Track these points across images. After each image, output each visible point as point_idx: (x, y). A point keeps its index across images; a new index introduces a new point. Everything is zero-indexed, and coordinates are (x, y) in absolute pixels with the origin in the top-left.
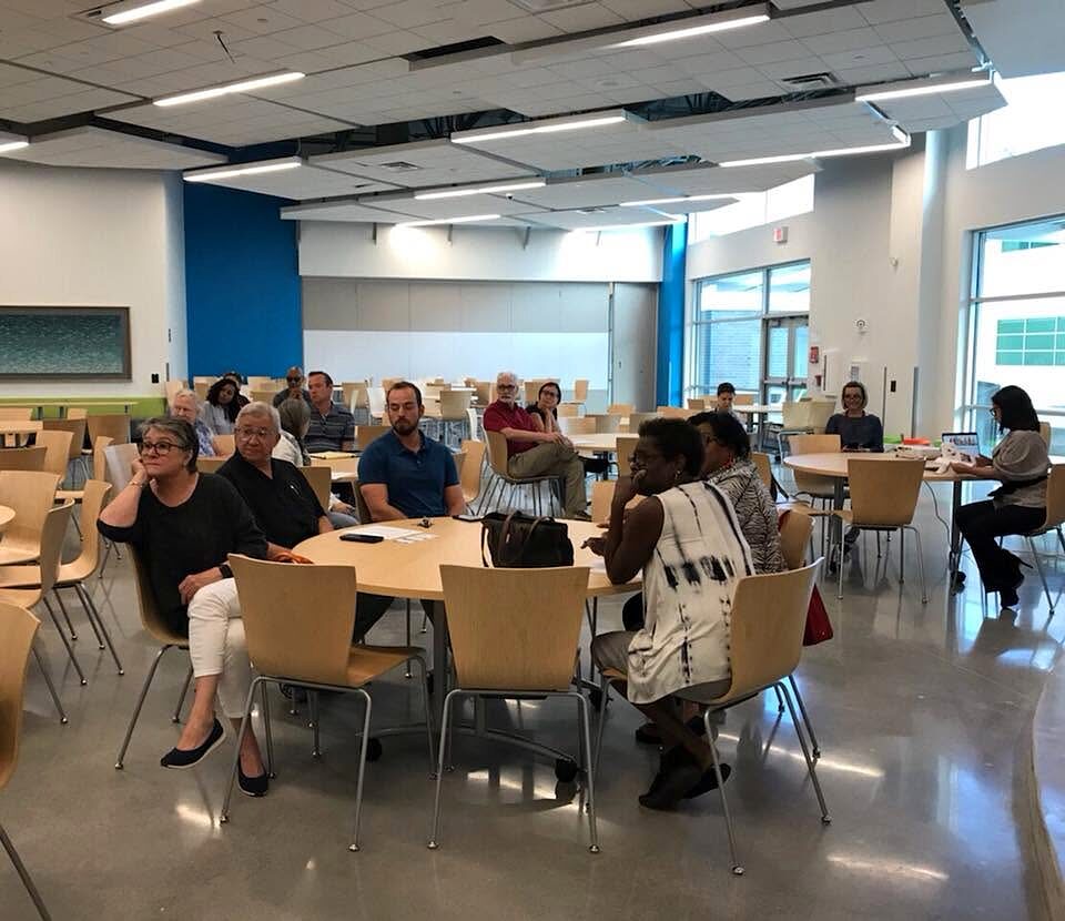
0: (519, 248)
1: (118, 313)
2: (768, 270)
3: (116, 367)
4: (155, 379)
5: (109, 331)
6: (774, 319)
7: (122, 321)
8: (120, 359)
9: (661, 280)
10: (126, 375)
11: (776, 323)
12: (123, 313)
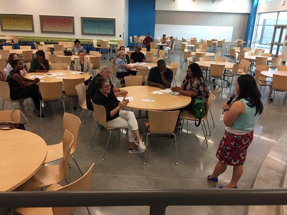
0: (212, 3)
1: (112, 20)
2: (279, 12)
3: (112, 33)
4: (120, 36)
5: (111, 24)
6: (278, 26)
7: (114, 22)
8: (113, 31)
9: (250, 13)
10: (114, 35)
11: (278, 27)
12: (114, 20)
